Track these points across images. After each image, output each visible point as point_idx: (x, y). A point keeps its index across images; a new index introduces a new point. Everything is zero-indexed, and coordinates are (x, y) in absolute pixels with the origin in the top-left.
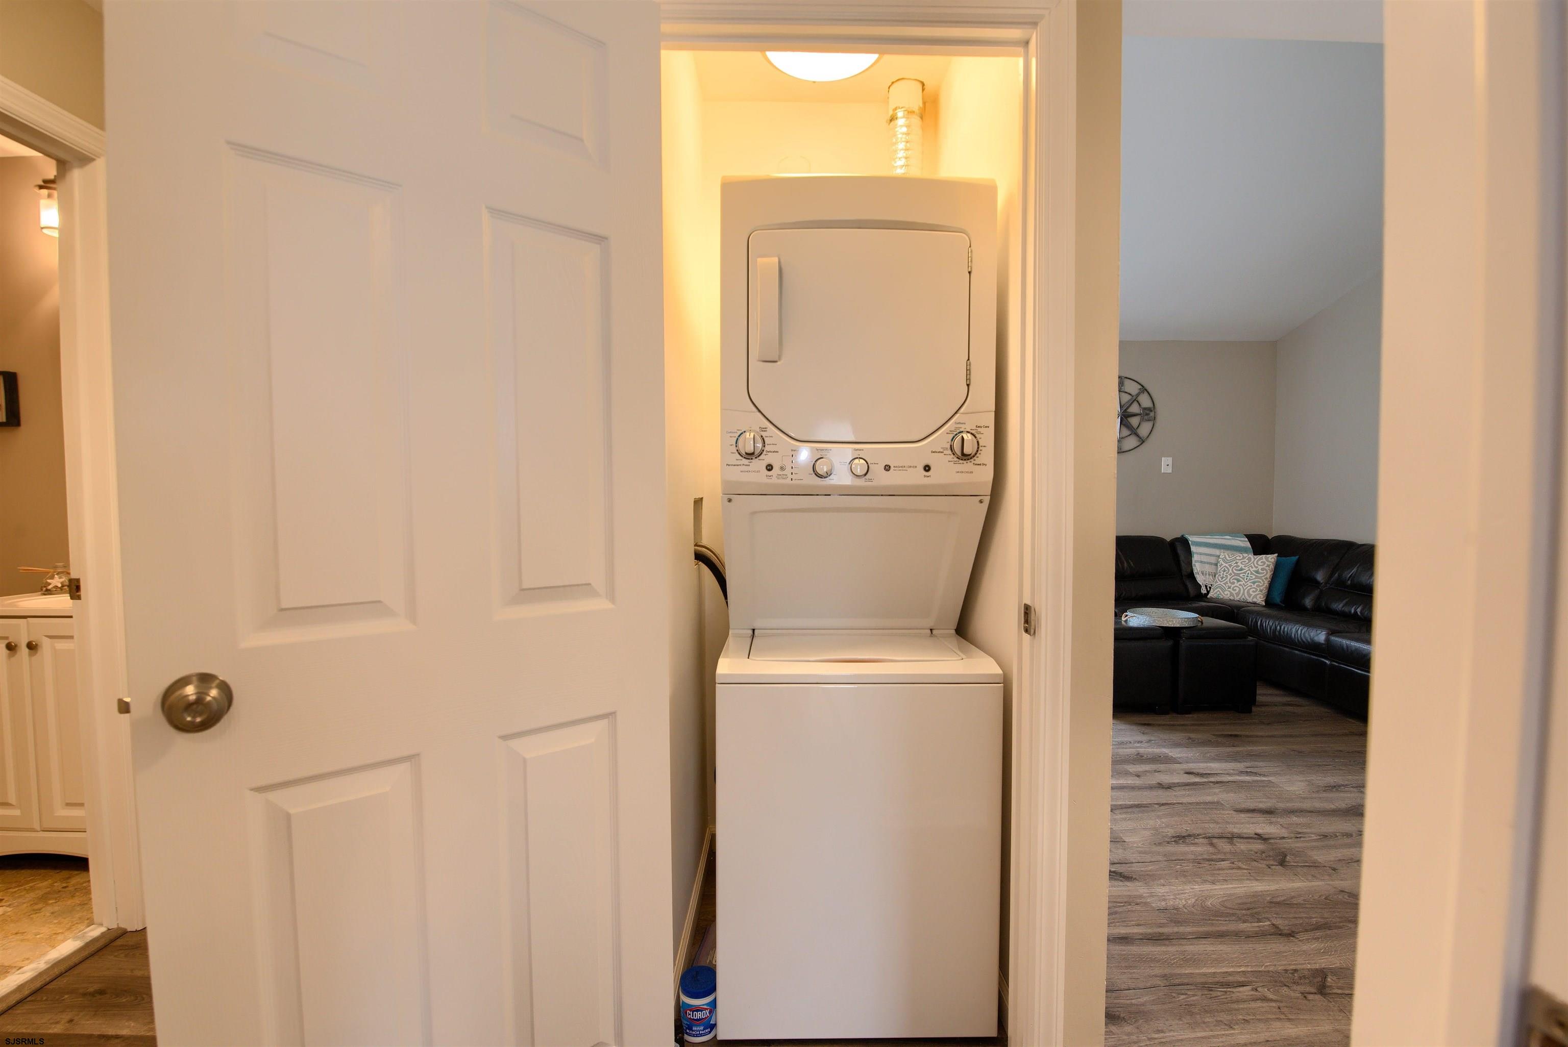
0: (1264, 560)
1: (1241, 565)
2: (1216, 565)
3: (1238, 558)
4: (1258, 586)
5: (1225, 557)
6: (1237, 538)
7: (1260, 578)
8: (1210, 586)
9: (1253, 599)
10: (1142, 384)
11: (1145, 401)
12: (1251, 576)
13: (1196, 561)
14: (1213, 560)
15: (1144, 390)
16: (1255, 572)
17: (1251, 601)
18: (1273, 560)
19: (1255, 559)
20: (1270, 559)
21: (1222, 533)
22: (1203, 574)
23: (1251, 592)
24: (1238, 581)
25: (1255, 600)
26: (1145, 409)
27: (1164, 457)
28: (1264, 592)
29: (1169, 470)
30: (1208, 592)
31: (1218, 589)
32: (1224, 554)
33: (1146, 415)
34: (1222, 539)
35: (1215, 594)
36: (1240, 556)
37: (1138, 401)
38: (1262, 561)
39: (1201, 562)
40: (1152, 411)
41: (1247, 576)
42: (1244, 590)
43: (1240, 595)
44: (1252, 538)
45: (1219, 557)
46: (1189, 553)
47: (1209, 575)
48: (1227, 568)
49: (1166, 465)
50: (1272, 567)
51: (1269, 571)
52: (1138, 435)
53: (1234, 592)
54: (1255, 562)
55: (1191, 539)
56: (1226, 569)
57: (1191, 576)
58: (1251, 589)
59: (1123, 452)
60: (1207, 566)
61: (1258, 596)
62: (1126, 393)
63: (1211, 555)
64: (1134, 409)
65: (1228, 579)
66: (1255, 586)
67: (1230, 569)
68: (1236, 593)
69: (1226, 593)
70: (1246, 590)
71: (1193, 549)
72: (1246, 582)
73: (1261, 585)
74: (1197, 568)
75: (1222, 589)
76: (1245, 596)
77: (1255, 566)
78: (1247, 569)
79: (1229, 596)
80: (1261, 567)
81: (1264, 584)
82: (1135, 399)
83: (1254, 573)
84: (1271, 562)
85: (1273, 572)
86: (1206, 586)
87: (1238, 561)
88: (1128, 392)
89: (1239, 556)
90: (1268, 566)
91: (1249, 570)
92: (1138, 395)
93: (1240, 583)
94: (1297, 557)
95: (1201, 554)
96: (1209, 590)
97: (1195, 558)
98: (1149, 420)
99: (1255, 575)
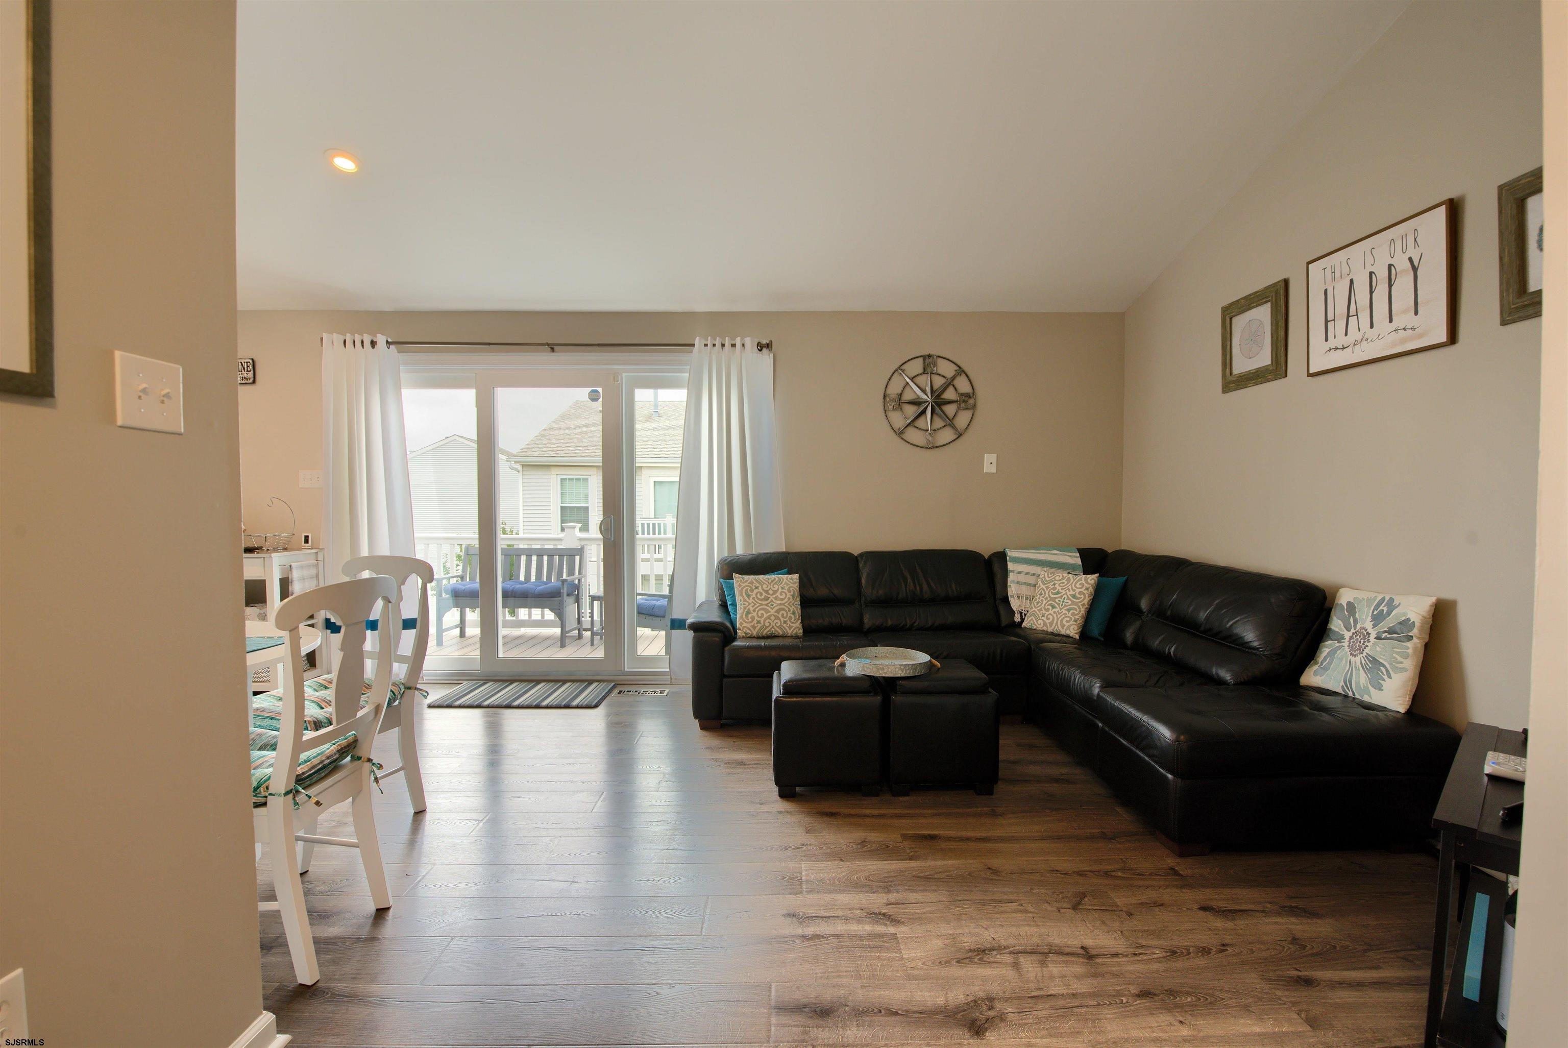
0: (1083, 581)
1: (1059, 588)
2: (1035, 586)
3: (1057, 578)
4: (1073, 614)
5: (1044, 577)
6: (1066, 553)
7: (1076, 604)
8: (1026, 613)
9: (1065, 631)
10: (959, 363)
11: (962, 385)
12: (1068, 601)
13: (1011, 582)
14: (1032, 580)
15: (961, 371)
16: (1072, 597)
17: (1064, 634)
18: (1093, 582)
19: (1074, 580)
20: (1089, 581)
21: (1049, 546)
22: (1018, 597)
23: (1064, 622)
24: (1053, 607)
25: (1068, 632)
26: (962, 395)
27: (987, 453)
28: (1078, 622)
29: (993, 470)
30: (1023, 620)
31: (1033, 617)
32: (1042, 572)
33: (963, 402)
34: (1049, 553)
35: (1028, 623)
36: (1059, 576)
37: (953, 386)
38: (1080, 582)
39: (1018, 583)
40: (970, 397)
41: (1063, 602)
42: (1058, 619)
43: (1053, 627)
44: (1085, 554)
45: (1038, 576)
46: (1005, 572)
47: (1027, 598)
48: (1044, 590)
49: (990, 463)
50: (1091, 590)
51: (1087, 595)
52: (954, 427)
53: (1047, 622)
54: (1073, 584)
55: (1011, 553)
56: (1043, 592)
57: (1006, 600)
58: (1065, 617)
59: (937, 447)
60: (1024, 588)
61: (1072, 627)
62: (939, 375)
63: (1030, 574)
64: (950, 394)
65: (1043, 606)
66: (1069, 615)
67: (1047, 592)
68: (1049, 623)
69: (1040, 622)
70: (1060, 620)
71: (1010, 566)
72: (1061, 609)
73: (1076, 613)
74: (1013, 590)
75: (1035, 617)
76: (1058, 627)
77: (1072, 589)
78: (1063, 592)
79: (1042, 625)
80: (1079, 590)
81: (1080, 611)
82: (950, 383)
83: (1070, 597)
84: (1090, 584)
85: (1091, 598)
86: (1021, 613)
87: (1056, 582)
88: (942, 373)
89: (1061, 575)
90: (1087, 589)
91: (1066, 594)
92: (954, 378)
93: (1054, 610)
94: (1125, 578)
95: (1018, 572)
96: (1024, 617)
97: (1011, 578)
98: (967, 409)
99: (1071, 600)
